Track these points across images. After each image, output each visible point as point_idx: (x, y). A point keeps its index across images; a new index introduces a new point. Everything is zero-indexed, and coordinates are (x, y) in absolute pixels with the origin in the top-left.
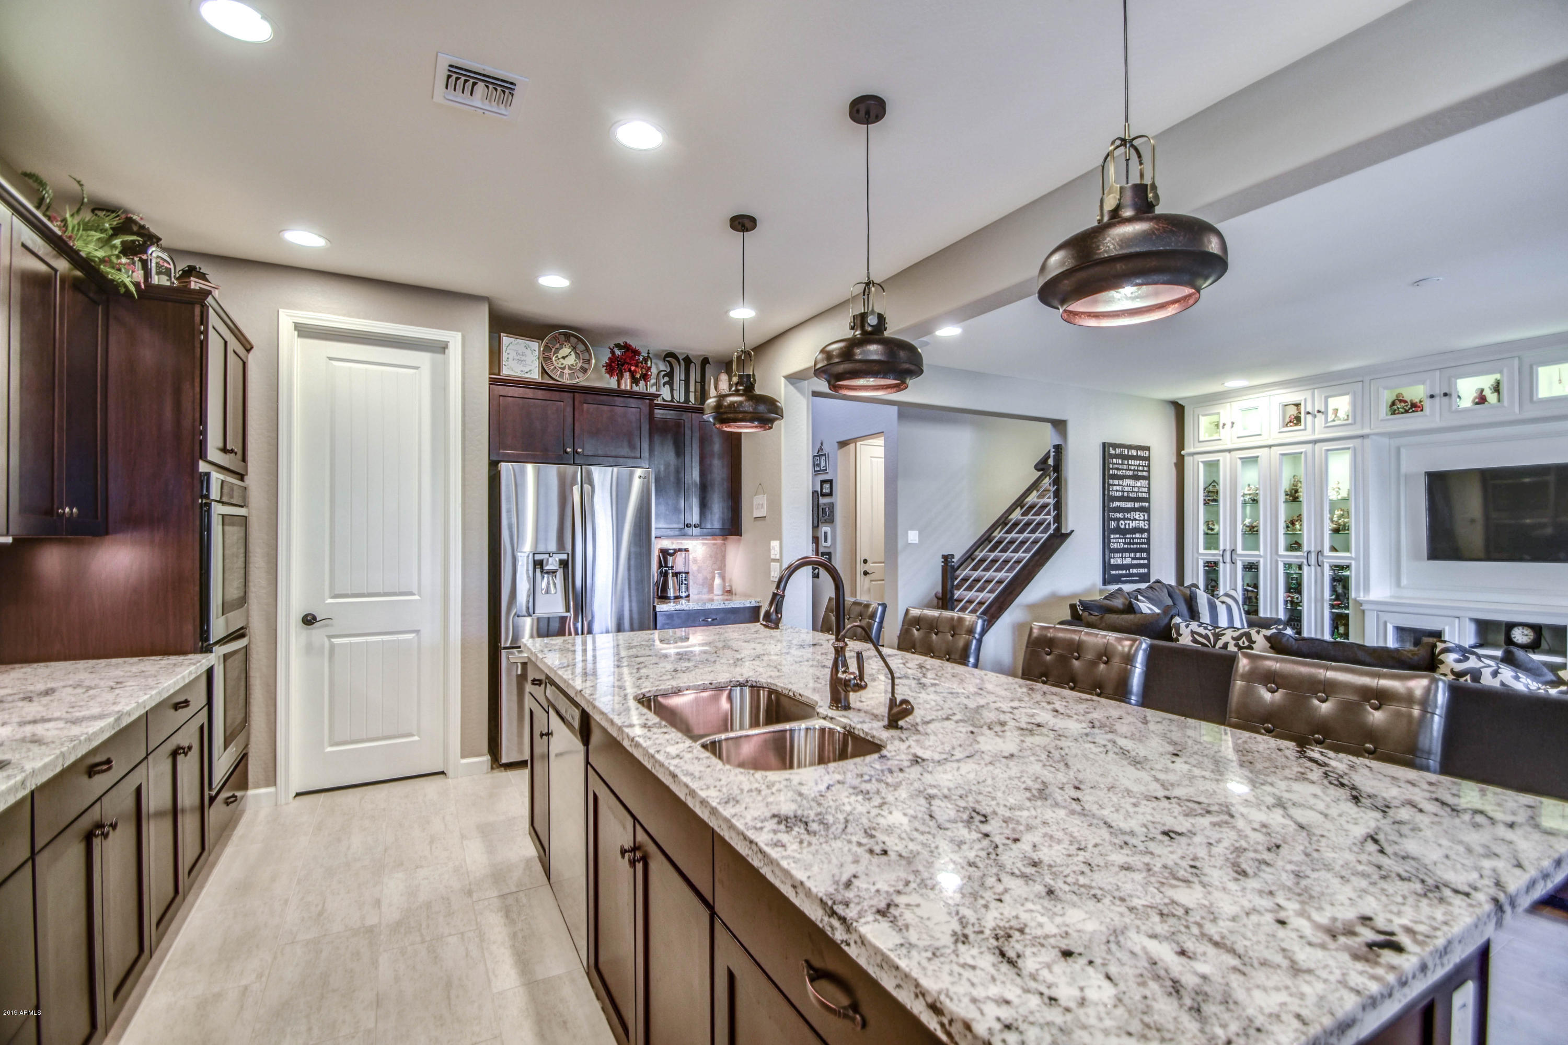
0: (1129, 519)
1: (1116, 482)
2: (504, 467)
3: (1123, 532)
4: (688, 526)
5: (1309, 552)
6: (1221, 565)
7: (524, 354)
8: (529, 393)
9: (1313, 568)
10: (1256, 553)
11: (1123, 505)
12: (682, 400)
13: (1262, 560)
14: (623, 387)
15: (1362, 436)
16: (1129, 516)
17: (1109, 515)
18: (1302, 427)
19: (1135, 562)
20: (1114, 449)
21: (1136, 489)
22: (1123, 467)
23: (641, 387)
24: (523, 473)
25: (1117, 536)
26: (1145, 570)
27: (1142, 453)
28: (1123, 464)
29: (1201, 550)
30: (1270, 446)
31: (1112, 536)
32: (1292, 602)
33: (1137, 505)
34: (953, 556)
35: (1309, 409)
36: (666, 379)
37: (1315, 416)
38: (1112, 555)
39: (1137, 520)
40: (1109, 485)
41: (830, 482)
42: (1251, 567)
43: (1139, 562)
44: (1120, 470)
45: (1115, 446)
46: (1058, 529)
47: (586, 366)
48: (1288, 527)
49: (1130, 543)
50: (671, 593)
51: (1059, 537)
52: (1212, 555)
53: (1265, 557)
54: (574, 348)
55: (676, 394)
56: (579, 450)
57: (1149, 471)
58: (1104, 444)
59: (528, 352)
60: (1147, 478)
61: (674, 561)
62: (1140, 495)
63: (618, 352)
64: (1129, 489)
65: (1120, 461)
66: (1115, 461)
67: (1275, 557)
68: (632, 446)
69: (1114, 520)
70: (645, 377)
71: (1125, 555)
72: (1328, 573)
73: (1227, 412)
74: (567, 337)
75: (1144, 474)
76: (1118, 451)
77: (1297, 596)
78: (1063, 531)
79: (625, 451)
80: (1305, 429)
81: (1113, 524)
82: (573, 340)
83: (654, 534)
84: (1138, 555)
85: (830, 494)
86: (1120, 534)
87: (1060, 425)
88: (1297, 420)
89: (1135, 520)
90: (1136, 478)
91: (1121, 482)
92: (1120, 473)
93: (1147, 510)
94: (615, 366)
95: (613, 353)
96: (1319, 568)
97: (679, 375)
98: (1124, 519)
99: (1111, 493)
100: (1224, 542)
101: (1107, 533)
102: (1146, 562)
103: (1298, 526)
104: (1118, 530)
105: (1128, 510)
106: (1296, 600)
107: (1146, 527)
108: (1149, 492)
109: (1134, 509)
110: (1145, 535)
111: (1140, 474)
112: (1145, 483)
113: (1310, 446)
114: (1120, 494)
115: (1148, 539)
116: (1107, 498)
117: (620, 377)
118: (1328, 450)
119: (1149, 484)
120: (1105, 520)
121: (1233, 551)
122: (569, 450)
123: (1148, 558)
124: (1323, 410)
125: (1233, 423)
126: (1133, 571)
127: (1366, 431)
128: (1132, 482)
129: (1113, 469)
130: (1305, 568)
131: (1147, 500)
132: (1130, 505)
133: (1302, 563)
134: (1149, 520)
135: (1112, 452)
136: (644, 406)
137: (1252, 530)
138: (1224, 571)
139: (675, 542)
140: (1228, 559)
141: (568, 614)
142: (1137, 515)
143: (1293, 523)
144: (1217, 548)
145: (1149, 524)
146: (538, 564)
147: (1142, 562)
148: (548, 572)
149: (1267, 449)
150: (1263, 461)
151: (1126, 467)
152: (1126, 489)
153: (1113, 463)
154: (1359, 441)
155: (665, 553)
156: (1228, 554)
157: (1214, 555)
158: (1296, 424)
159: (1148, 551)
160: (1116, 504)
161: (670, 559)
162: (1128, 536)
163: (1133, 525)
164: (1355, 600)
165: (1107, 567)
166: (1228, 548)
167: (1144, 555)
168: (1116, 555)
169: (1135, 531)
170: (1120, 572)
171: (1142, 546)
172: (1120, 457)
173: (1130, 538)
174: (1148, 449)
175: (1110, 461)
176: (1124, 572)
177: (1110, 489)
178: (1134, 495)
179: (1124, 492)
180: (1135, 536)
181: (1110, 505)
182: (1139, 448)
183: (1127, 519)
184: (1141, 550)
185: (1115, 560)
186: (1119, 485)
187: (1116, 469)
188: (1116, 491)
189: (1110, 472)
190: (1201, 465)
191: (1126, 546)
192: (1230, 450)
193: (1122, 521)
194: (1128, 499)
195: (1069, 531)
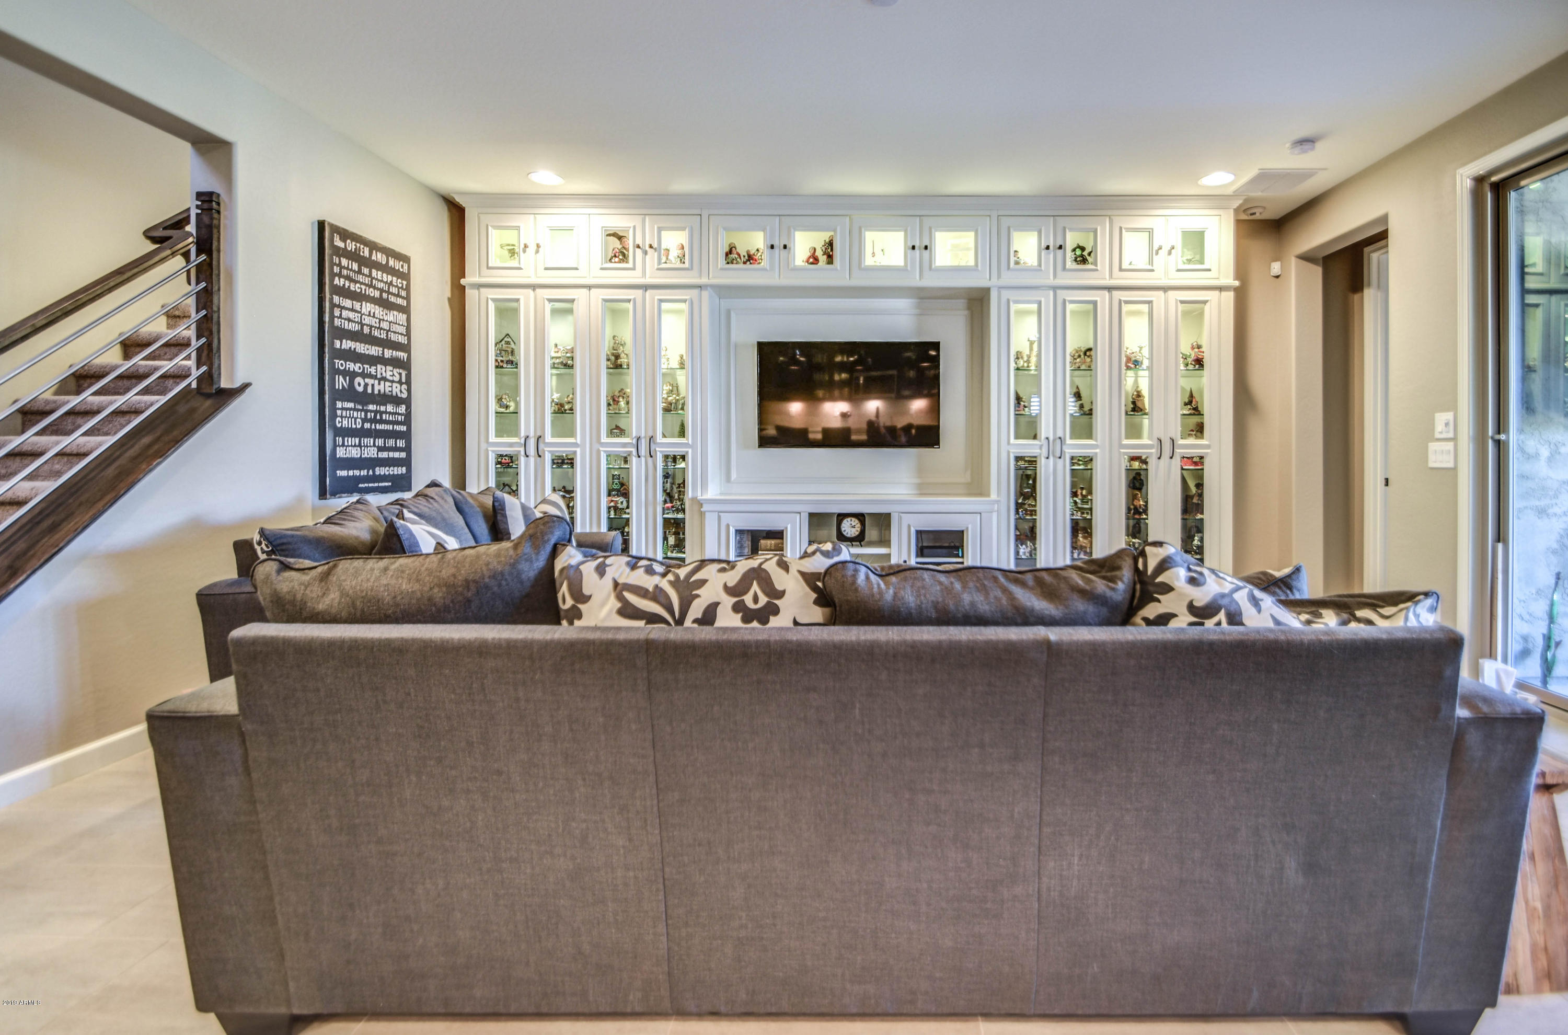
0: (375, 377)
1: (348, 303)
3: (364, 399)
5: (638, 439)
6: (522, 459)
9: (643, 459)
10: (571, 440)
11: (361, 348)
13: (578, 450)
15: (700, 287)
16: (372, 370)
17: (332, 364)
18: (630, 265)
19: (384, 455)
21: (387, 327)
22: (360, 278)
25: (351, 405)
26: (403, 470)
27: (398, 265)
28: (359, 272)
29: (493, 438)
30: (589, 287)
31: (338, 405)
32: (616, 508)
33: (388, 353)
35: (639, 241)
37: (646, 253)
38: (339, 439)
39: (389, 381)
40: (333, 306)
42: (564, 462)
43: (391, 454)
44: (356, 282)
46: (213, 378)
48: (609, 405)
49: (374, 421)
51: (213, 396)
52: (508, 444)
53: (582, 446)
57: (407, 301)
58: (319, 223)
60: (407, 312)
62: (393, 337)
64: (374, 322)
65: (355, 266)
66: (344, 262)
67: (596, 446)
69: (341, 373)
71: (366, 441)
72: (660, 466)
73: (530, 228)
75: (400, 301)
77: (621, 499)
80: (634, 269)
81: (341, 382)
84: (391, 443)
86: (355, 402)
87: (214, 152)
88: (622, 255)
89: (384, 379)
90: (387, 305)
91: (357, 306)
92: (351, 287)
93: (406, 367)
96: (650, 459)
98: (364, 375)
99: (337, 322)
100: (526, 425)
101: (327, 397)
102: (403, 455)
103: (622, 403)
104: (350, 394)
105: (371, 361)
106: (620, 506)
107: (405, 395)
108: (408, 334)
109: (383, 362)
110: (402, 409)
111: (394, 301)
112: (401, 319)
113: (639, 292)
114: (354, 327)
115: (408, 415)
116: (327, 330)
118: (661, 301)
119: (408, 322)
120: (324, 373)
121: (539, 439)
123: (408, 449)
125: (538, 247)
126: (381, 471)
127: (704, 280)
128: (378, 311)
129: (340, 275)
130: (634, 460)
131: (406, 348)
132: (374, 351)
133: (630, 454)
134: (408, 383)
135: (335, 240)
137: (563, 410)
138: (526, 468)
140: (532, 450)
142: (388, 372)
143: (616, 402)
144: (516, 433)
145: (409, 390)
147: (396, 455)
149: (585, 291)
150: (580, 308)
151: (367, 280)
152: (367, 320)
153: (339, 265)
154: (695, 292)
156: (532, 443)
157: (511, 445)
158: (621, 261)
159: (407, 436)
160: (347, 344)
162: (371, 407)
163: (380, 388)
164: (694, 500)
165: (329, 461)
166: (532, 434)
167: (401, 443)
168: (350, 441)
169: (385, 399)
170: (357, 473)
171: (397, 428)
172: (354, 256)
173: (376, 412)
174: (405, 259)
175: (336, 260)
176: (364, 473)
177: (337, 312)
178: (383, 336)
179: (362, 325)
180: (383, 408)
181: (337, 344)
182: (390, 253)
183: (370, 376)
184: (396, 435)
185: (349, 450)
186: (352, 310)
187: (348, 278)
188: (349, 320)
189: (336, 281)
190: (492, 306)
191: (367, 426)
192: (534, 287)
193: (358, 380)
194: (371, 340)
195: (237, 385)
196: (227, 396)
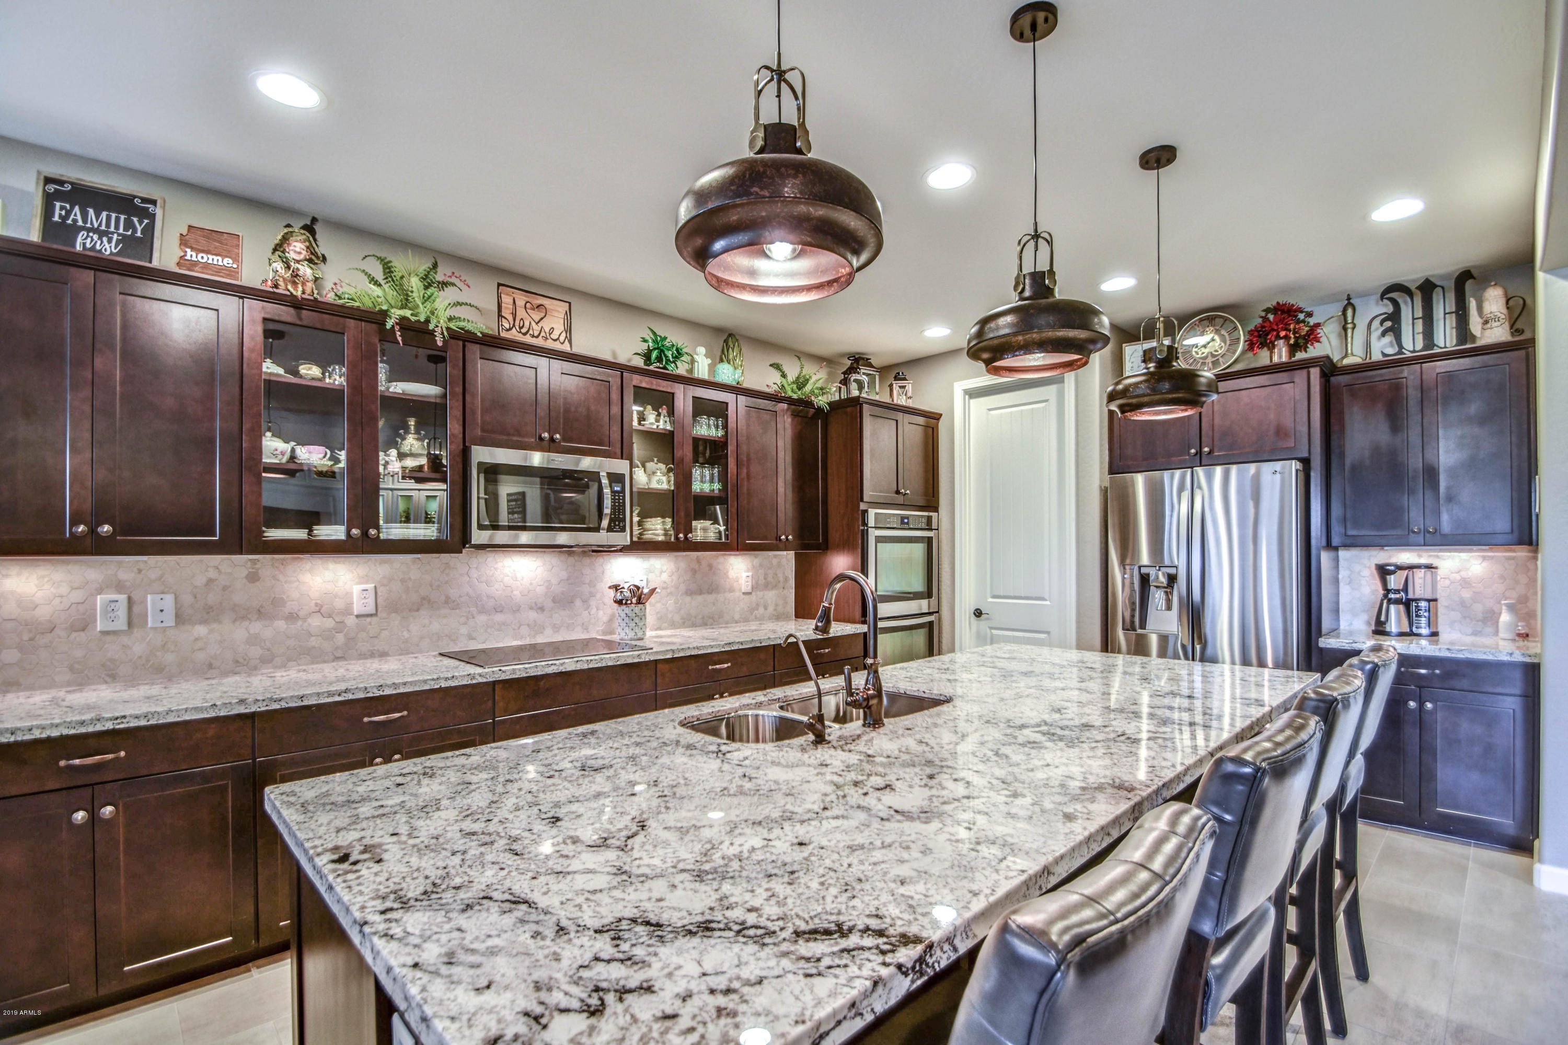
4: (1415, 532)
12: (1420, 345)
14: (1276, 359)
36: (1388, 324)
54: (1217, 331)
55: (1406, 341)
56: (1207, 449)
63: (1269, 318)
68: (1282, 434)
70: (1312, 338)
74: (1209, 319)
79: (1272, 440)
82: (1216, 321)
94: (1266, 336)
95: (1263, 320)
97: (1410, 312)
117: (1271, 347)
122: (1193, 451)
141: (1175, 634)
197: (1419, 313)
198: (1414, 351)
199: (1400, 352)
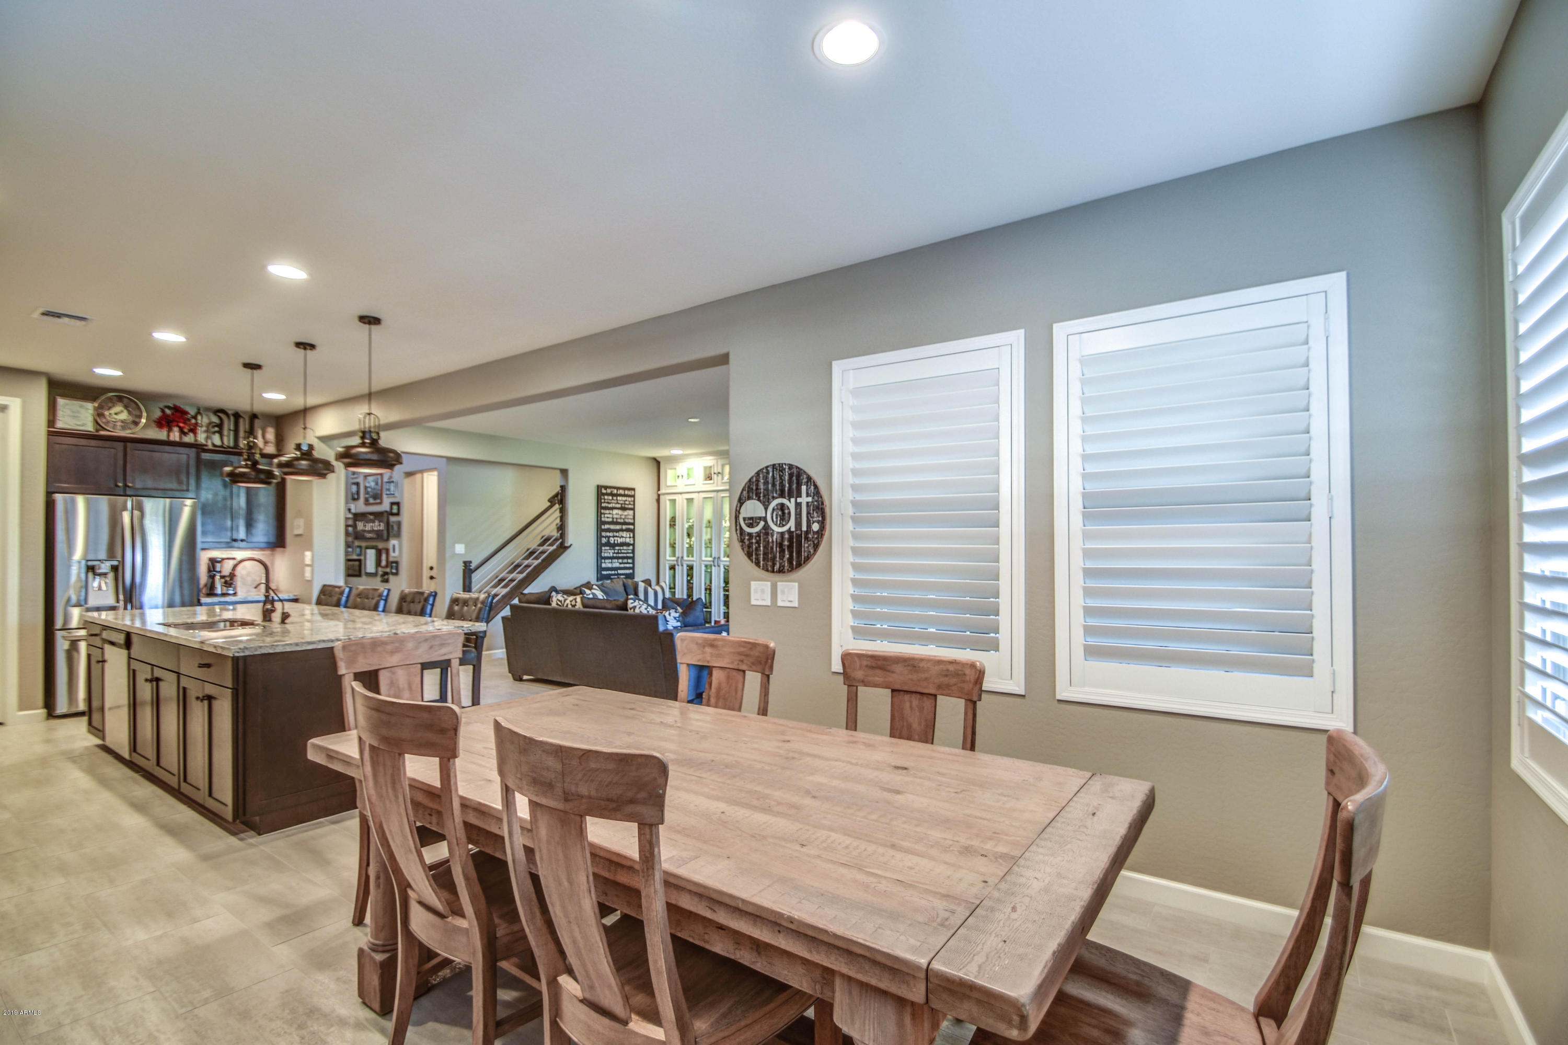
0: (619, 537)
1: (607, 512)
2: (59, 497)
3: (613, 546)
4: (235, 540)
5: (714, 558)
6: (677, 567)
7: (78, 412)
8: (83, 442)
9: (717, 568)
10: (692, 559)
11: (612, 527)
12: (232, 444)
13: (695, 563)
14: (172, 438)
16: (617, 534)
17: (601, 534)
18: (712, 482)
19: (622, 566)
20: (606, 489)
21: (623, 517)
22: (613, 501)
23: (189, 439)
24: (74, 502)
25: (608, 548)
26: (631, 571)
27: (630, 492)
28: (613, 499)
29: (668, 558)
30: (699, 492)
31: (603, 548)
33: (624, 527)
34: (471, 562)
35: (716, 471)
36: (217, 428)
37: (718, 476)
38: (603, 561)
39: (626, 537)
40: (601, 513)
41: (398, 504)
42: (691, 568)
43: (625, 566)
44: (610, 503)
45: (606, 487)
46: (562, 544)
47: (137, 420)
49: (618, 553)
50: (219, 591)
51: (563, 548)
53: (696, 561)
54: (126, 407)
55: (225, 439)
56: (130, 485)
57: (634, 505)
58: (598, 486)
59: (82, 411)
60: (633, 509)
61: (221, 567)
62: (627, 521)
63: (168, 412)
64: (618, 516)
65: (610, 498)
66: (606, 497)
67: (700, 561)
68: (180, 482)
69: (605, 537)
70: (193, 430)
71: (614, 561)
72: (722, 570)
73: (681, 468)
74: (120, 399)
75: (630, 506)
76: (609, 491)
77: (709, 586)
78: (566, 545)
79: (174, 485)
80: (714, 483)
81: (604, 540)
82: (126, 401)
83: (199, 546)
84: (625, 561)
85: (398, 514)
86: (611, 547)
87: (564, 472)
88: (710, 477)
89: (623, 537)
90: (623, 509)
91: (611, 512)
92: (610, 506)
93: (633, 531)
94: (164, 422)
95: (163, 411)
97: (228, 425)
98: (614, 537)
99: (603, 519)
100: (679, 553)
101: (600, 546)
102: (631, 565)
104: (608, 544)
105: (617, 531)
106: (709, 589)
107: (632, 542)
108: (634, 518)
109: (622, 530)
110: (631, 547)
111: (626, 506)
112: (631, 512)
113: (715, 493)
114: (611, 520)
115: (634, 550)
116: (600, 523)
117: (170, 430)
118: (723, 497)
119: (634, 513)
120: (599, 537)
121: (682, 557)
122: (120, 484)
123: (633, 563)
124: (720, 471)
125: (682, 476)
126: (620, 572)
128: (620, 512)
129: (604, 502)
130: (713, 567)
131: (633, 524)
132: (618, 527)
133: (712, 565)
134: (634, 537)
135: (604, 491)
136: (192, 452)
137: (691, 546)
138: (678, 572)
139: (224, 552)
140: (680, 562)
141: (117, 605)
142: (624, 534)
144: (675, 556)
145: (634, 540)
146: (91, 569)
147: (628, 565)
148: (100, 575)
149: (696, 494)
150: (696, 502)
151: (615, 502)
152: (615, 516)
153: (604, 499)
155: (213, 562)
156: (680, 559)
157: (673, 561)
158: (710, 480)
159: (633, 558)
160: (607, 526)
161: (218, 566)
162: (617, 548)
163: (620, 540)
165: (599, 569)
166: (680, 556)
167: (630, 561)
168: (607, 561)
169: (622, 544)
170: (610, 572)
171: (628, 555)
172: (612, 494)
173: (618, 550)
174: (634, 489)
175: (603, 497)
176: (613, 572)
177: (603, 516)
178: (622, 521)
179: (613, 518)
180: (621, 548)
181: (603, 527)
182: (624, 489)
183: (616, 537)
184: (628, 558)
185: (607, 564)
186: (610, 514)
187: (608, 503)
188: (608, 517)
189: (603, 505)
190: (668, 502)
191: (615, 555)
192: (681, 493)
193: (611, 539)
194: (617, 523)
195: (569, 545)
196: (567, 548)
197: (232, 428)
198: (229, 447)
199: (221, 447)
